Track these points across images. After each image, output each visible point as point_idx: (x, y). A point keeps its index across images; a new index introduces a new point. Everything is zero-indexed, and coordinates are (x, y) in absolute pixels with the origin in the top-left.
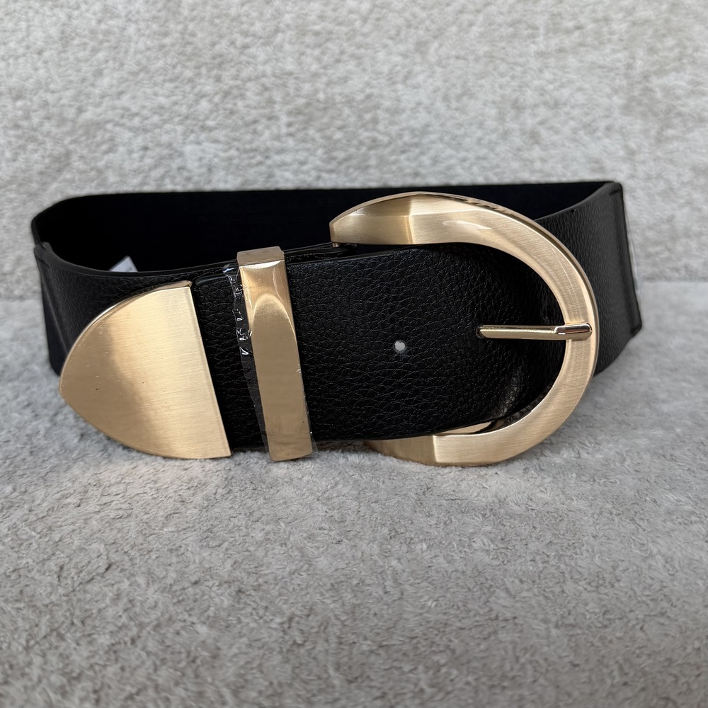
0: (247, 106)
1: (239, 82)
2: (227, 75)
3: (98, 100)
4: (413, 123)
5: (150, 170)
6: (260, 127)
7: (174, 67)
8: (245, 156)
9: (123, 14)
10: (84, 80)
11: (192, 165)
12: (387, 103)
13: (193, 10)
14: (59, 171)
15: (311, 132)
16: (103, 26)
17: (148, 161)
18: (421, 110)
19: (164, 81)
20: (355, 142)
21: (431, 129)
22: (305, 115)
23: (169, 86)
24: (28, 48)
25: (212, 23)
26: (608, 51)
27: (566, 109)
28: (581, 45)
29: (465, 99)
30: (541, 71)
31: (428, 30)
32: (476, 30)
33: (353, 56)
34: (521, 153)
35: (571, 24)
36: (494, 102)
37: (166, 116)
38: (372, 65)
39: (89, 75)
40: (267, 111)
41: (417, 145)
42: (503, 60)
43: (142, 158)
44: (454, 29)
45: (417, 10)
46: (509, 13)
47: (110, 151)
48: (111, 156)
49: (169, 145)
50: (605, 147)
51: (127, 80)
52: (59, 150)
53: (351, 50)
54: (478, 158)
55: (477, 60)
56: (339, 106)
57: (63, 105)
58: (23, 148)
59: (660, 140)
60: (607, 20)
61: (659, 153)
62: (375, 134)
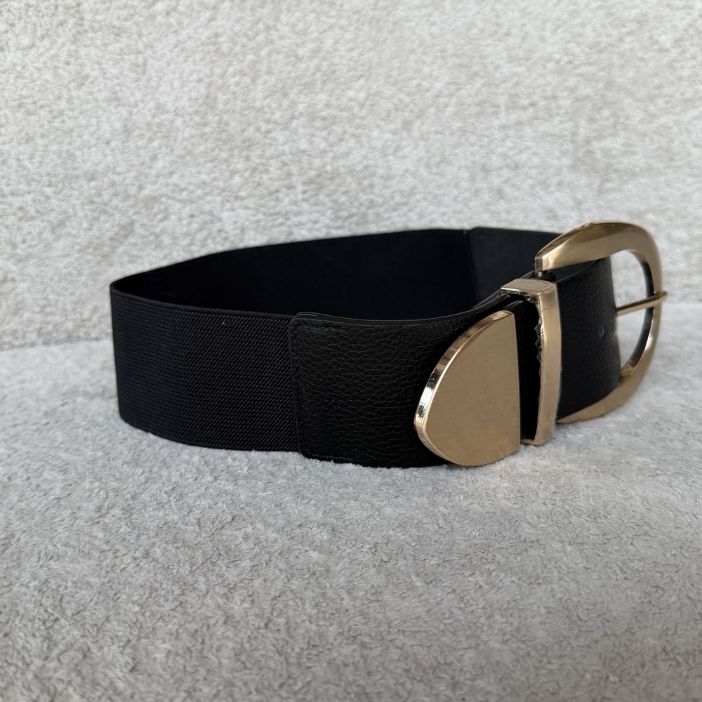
0: (271, 179)
1: (264, 160)
2: (254, 155)
3: (154, 179)
4: (402, 186)
5: (196, 233)
6: (281, 195)
7: (213, 150)
8: (270, 219)
9: (172, 110)
10: (143, 164)
11: (229, 227)
12: (381, 172)
13: (226, 104)
14: (126, 237)
15: (322, 197)
16: (156, 120)
17: (195, 226)
18: (408, 176)
19: (206, 162)
20: (356, 204)
21: (416, 191)
22: (316, 184)
23: (209, 165)
24: (98, 139)
25: (242, 115)
26: (556, 122)
27: (525, 170)
28: (535, 118)
29: (443, 165)
30: (503, 140)
31: (412, 111)
32: (450, 110)
33: (353, 135)
34: (490, 207)
35: (525, 102)
36: (466, 167)
37: (208, 189)
38: (369, 142)
39: (147, 159)
40: (286, 182)
41: (405, 204)
42: (473, 133)
43: (190, 223)
44: (433, 110)
45: (402, 96)
46: (476, 95)
47: (165, 219)
48: (165, 223)
49: (211, 213)
50: (557, 199)
51: (176, 163)
52: (125, 220)
53: (351, 130)
54: (455, 212)
55: (452, 134)
56: (343, 176)
57: (127, 184)
58: (97, 219)
59: (601, 191)
60: (555, 97)
61: (600, 202)
62: (372, 197)
